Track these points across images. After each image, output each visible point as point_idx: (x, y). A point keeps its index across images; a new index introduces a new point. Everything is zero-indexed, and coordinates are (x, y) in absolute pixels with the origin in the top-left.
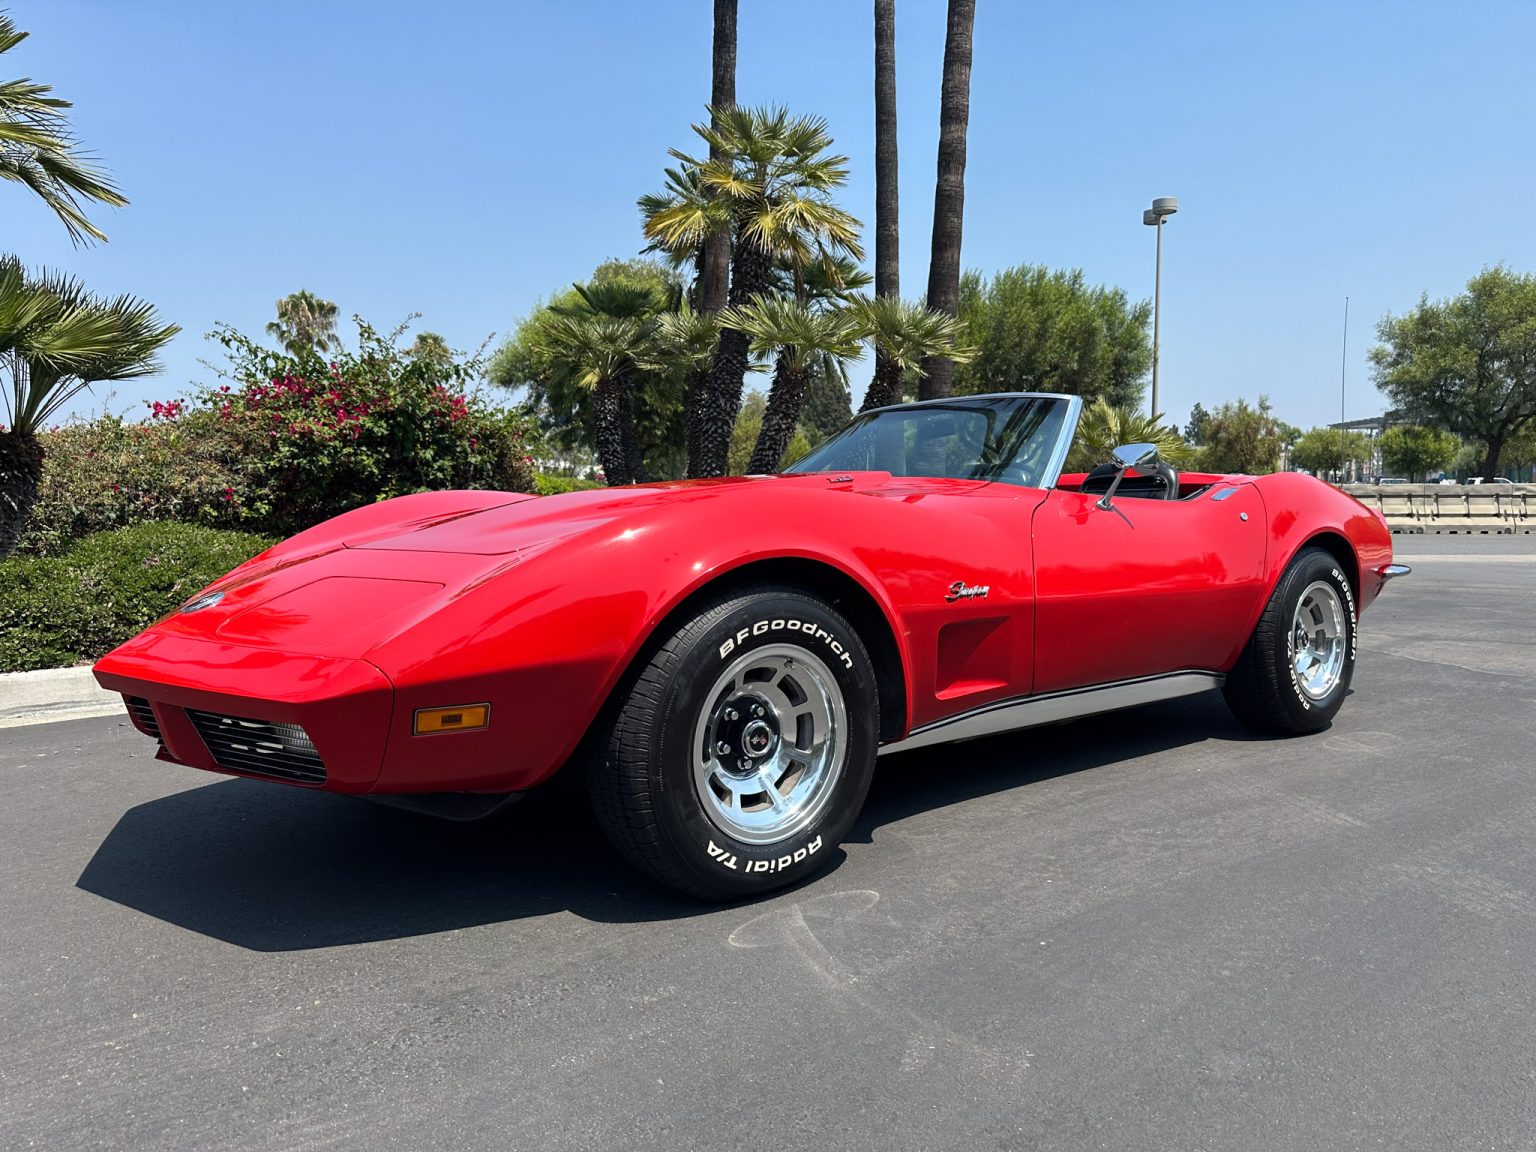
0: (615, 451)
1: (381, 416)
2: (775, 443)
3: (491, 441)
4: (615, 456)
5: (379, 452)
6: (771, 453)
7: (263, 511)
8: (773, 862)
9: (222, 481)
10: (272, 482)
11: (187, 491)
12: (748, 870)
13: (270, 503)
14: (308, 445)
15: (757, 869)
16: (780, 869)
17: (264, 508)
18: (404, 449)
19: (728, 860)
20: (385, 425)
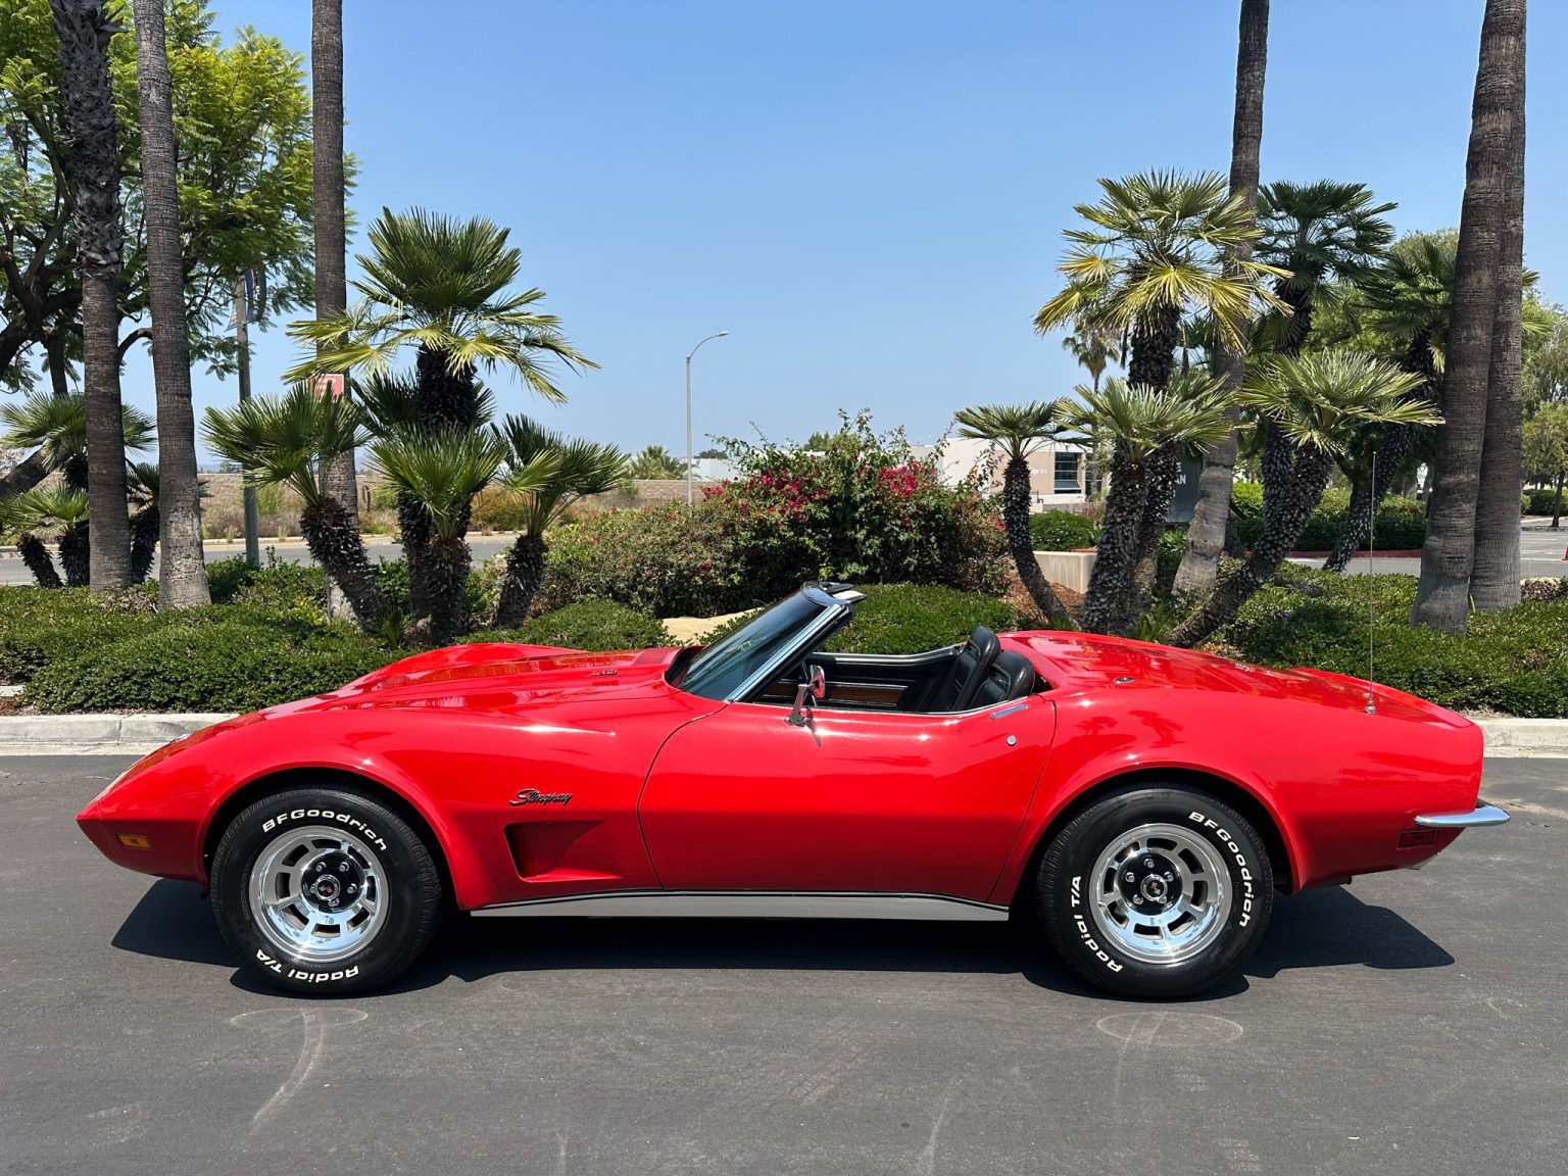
0: (1019, 530)
1: (825, 502)
2: (1112, 537)
3: (937, 516)
4: (1019, 536)
5: (823, 533)
6: (1109, 546)
7: (736, 581)
8: (312, 976)
9: (708, 557)
10: (743, 558)
11: (679, 566)
12: (290, 975)
13: (740, 574)
14: (764, 530)
15: (297, 976)
16: (317, 981)
17: (736, 579)
18: (844, 530)
19: (275, 965)
20: (828, 510)
